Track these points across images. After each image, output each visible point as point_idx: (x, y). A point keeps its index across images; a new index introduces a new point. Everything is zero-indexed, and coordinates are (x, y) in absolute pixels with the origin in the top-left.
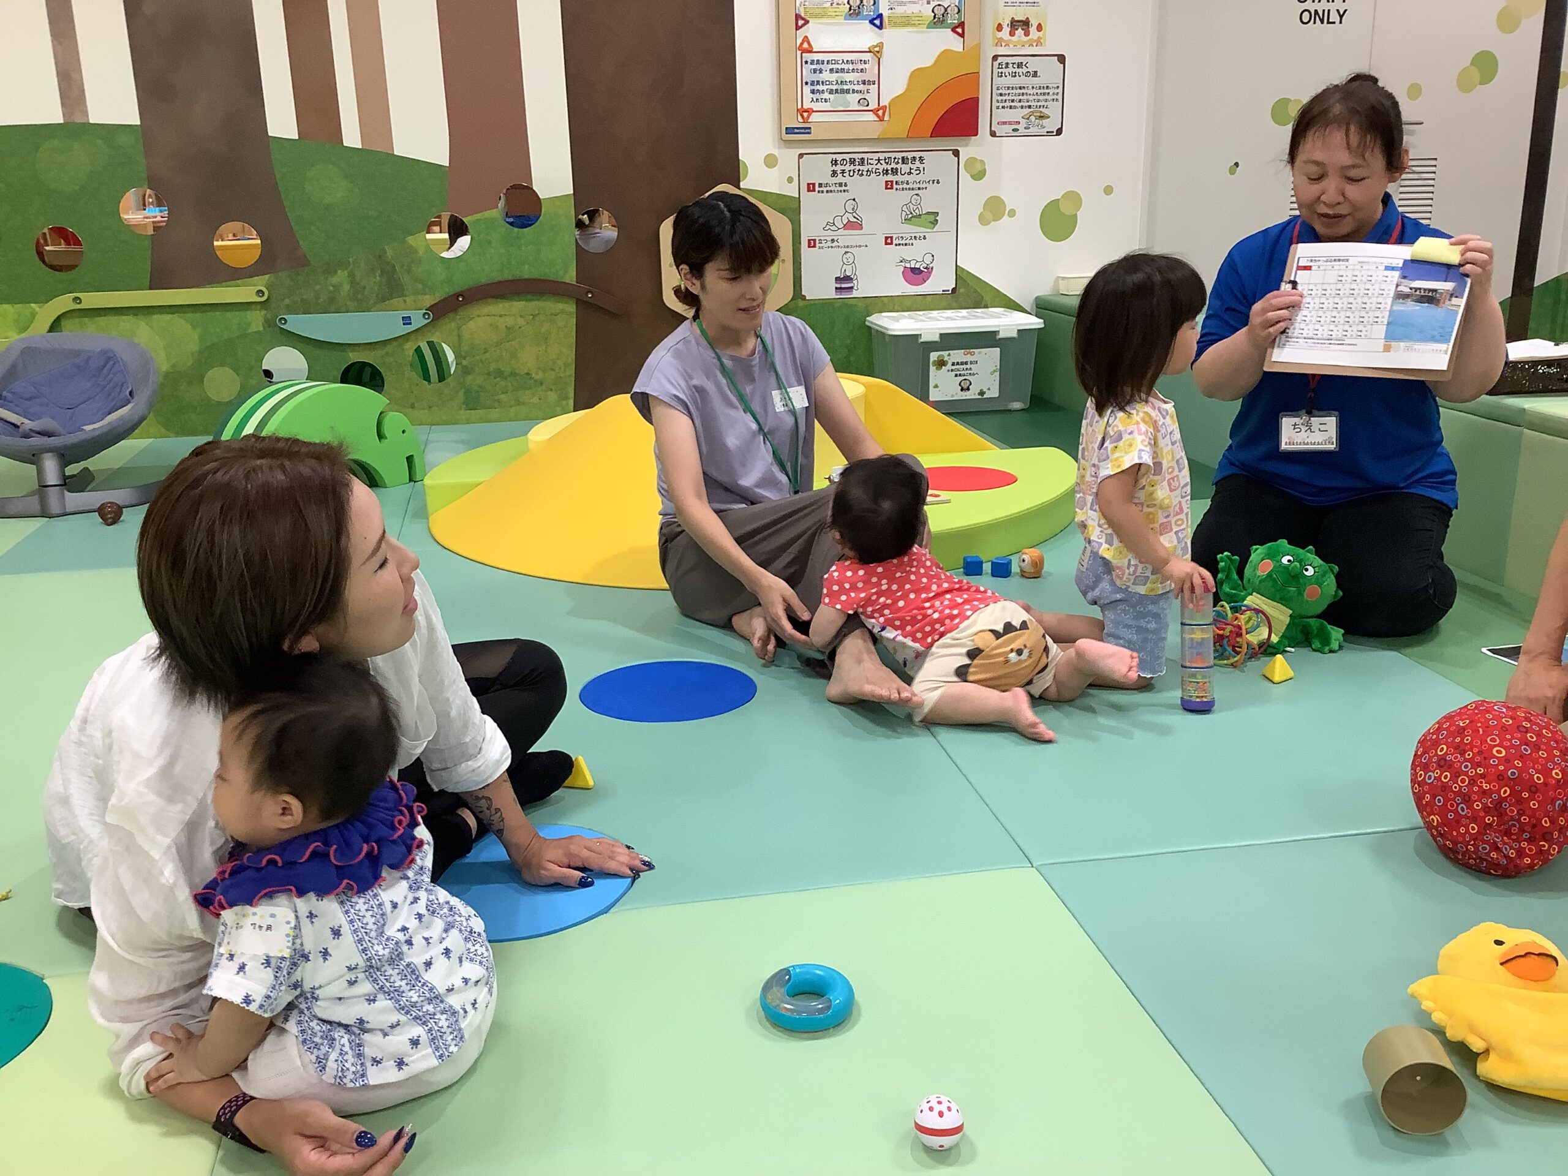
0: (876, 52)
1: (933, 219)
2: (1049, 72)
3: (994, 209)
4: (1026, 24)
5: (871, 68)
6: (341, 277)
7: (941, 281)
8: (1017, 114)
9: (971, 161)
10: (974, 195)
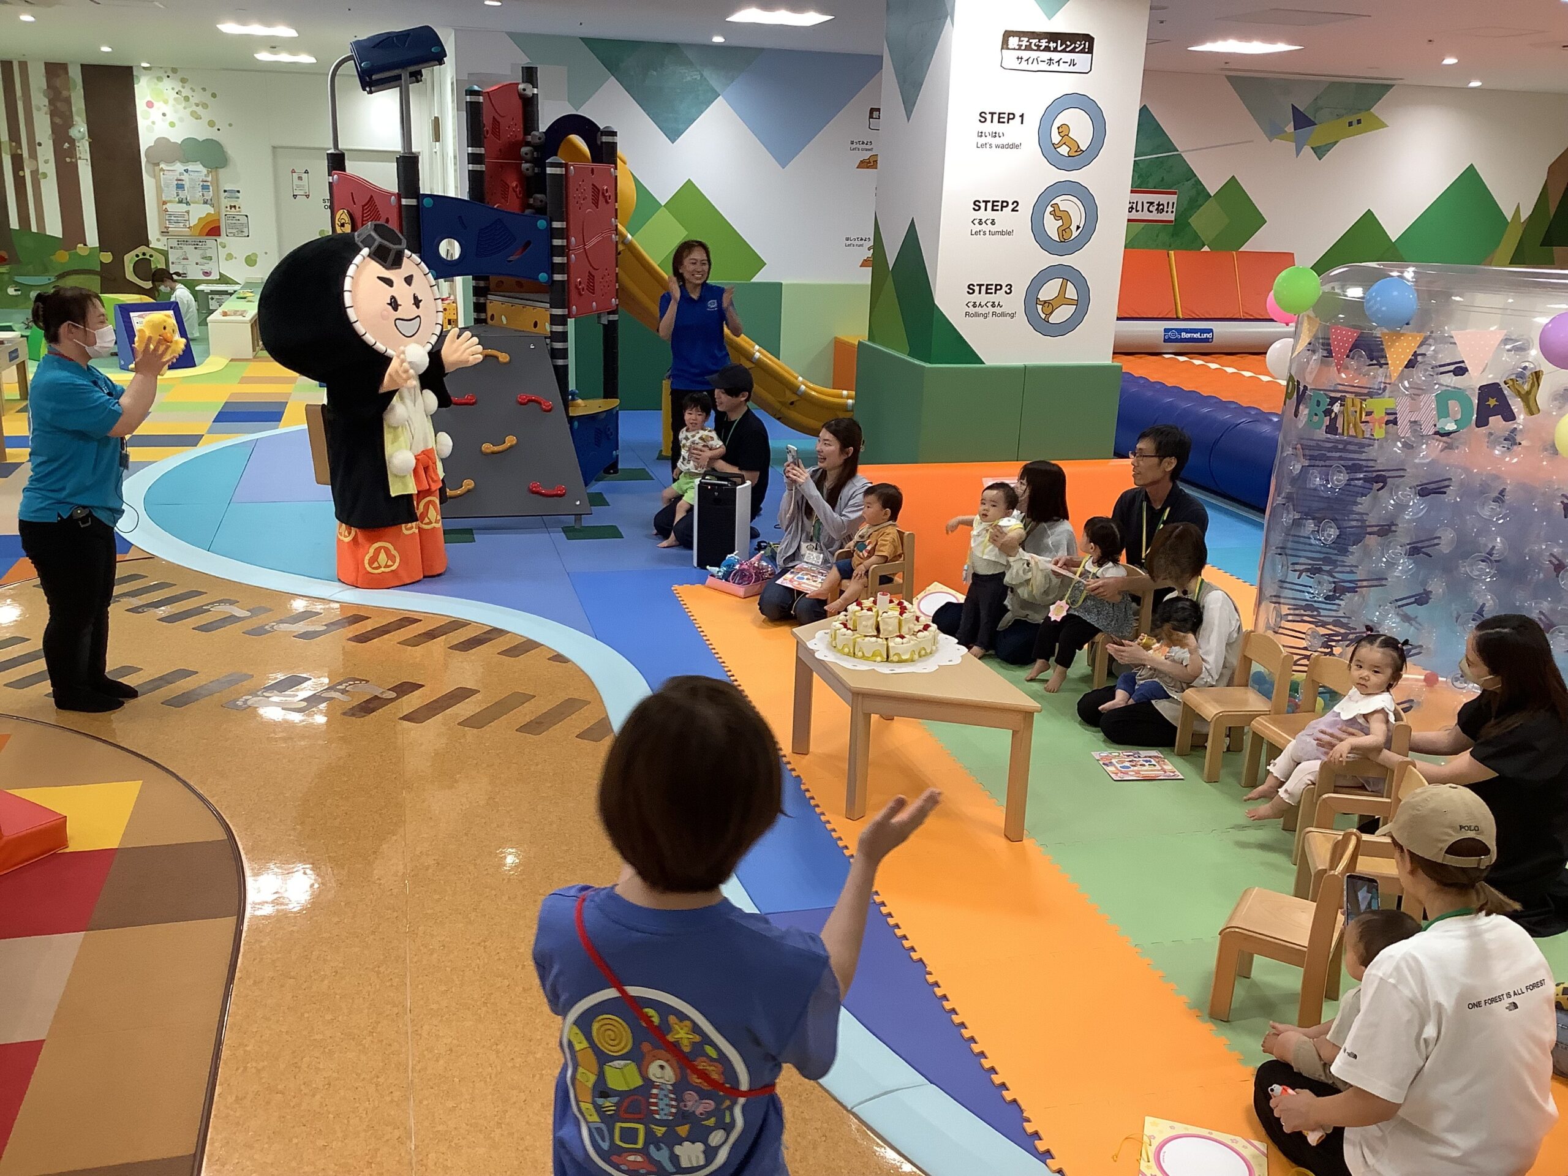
0: (188, 212)
1: (211, 258)
2: (243, 220)
3: (230, 257)
4: (235, 207)
5: (187, 216)
6: (31, 266)
7: (215, 276)
8: (234, 231)
9: (221, 243)
10: (223, 253)
